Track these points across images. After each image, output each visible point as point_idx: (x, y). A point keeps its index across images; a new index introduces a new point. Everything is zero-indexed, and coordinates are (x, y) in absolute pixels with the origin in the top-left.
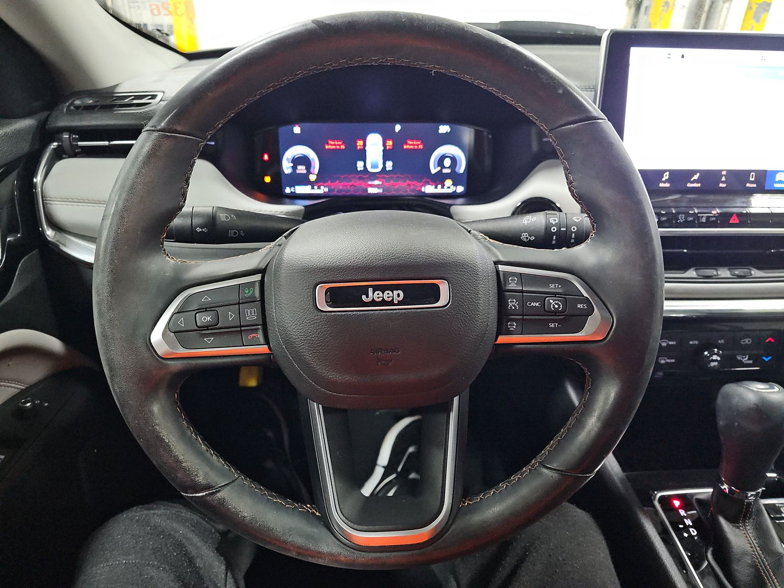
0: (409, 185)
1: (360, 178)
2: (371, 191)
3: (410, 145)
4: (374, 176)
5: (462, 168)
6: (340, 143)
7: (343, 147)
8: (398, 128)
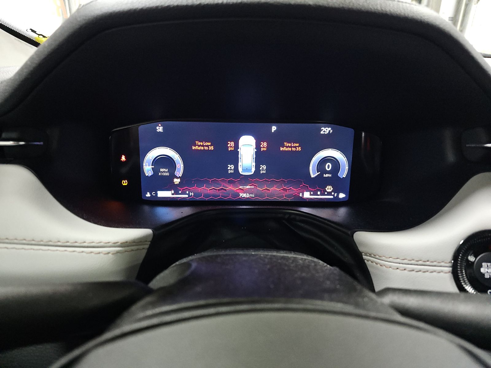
0: (284, 189)
1: (231, 182)
2: (243, 195)
3: (287, 147)
4: (246, 179)
5: (344, 172)
6: (209, 144)
7: (212, 148)
8: (274, 128)
